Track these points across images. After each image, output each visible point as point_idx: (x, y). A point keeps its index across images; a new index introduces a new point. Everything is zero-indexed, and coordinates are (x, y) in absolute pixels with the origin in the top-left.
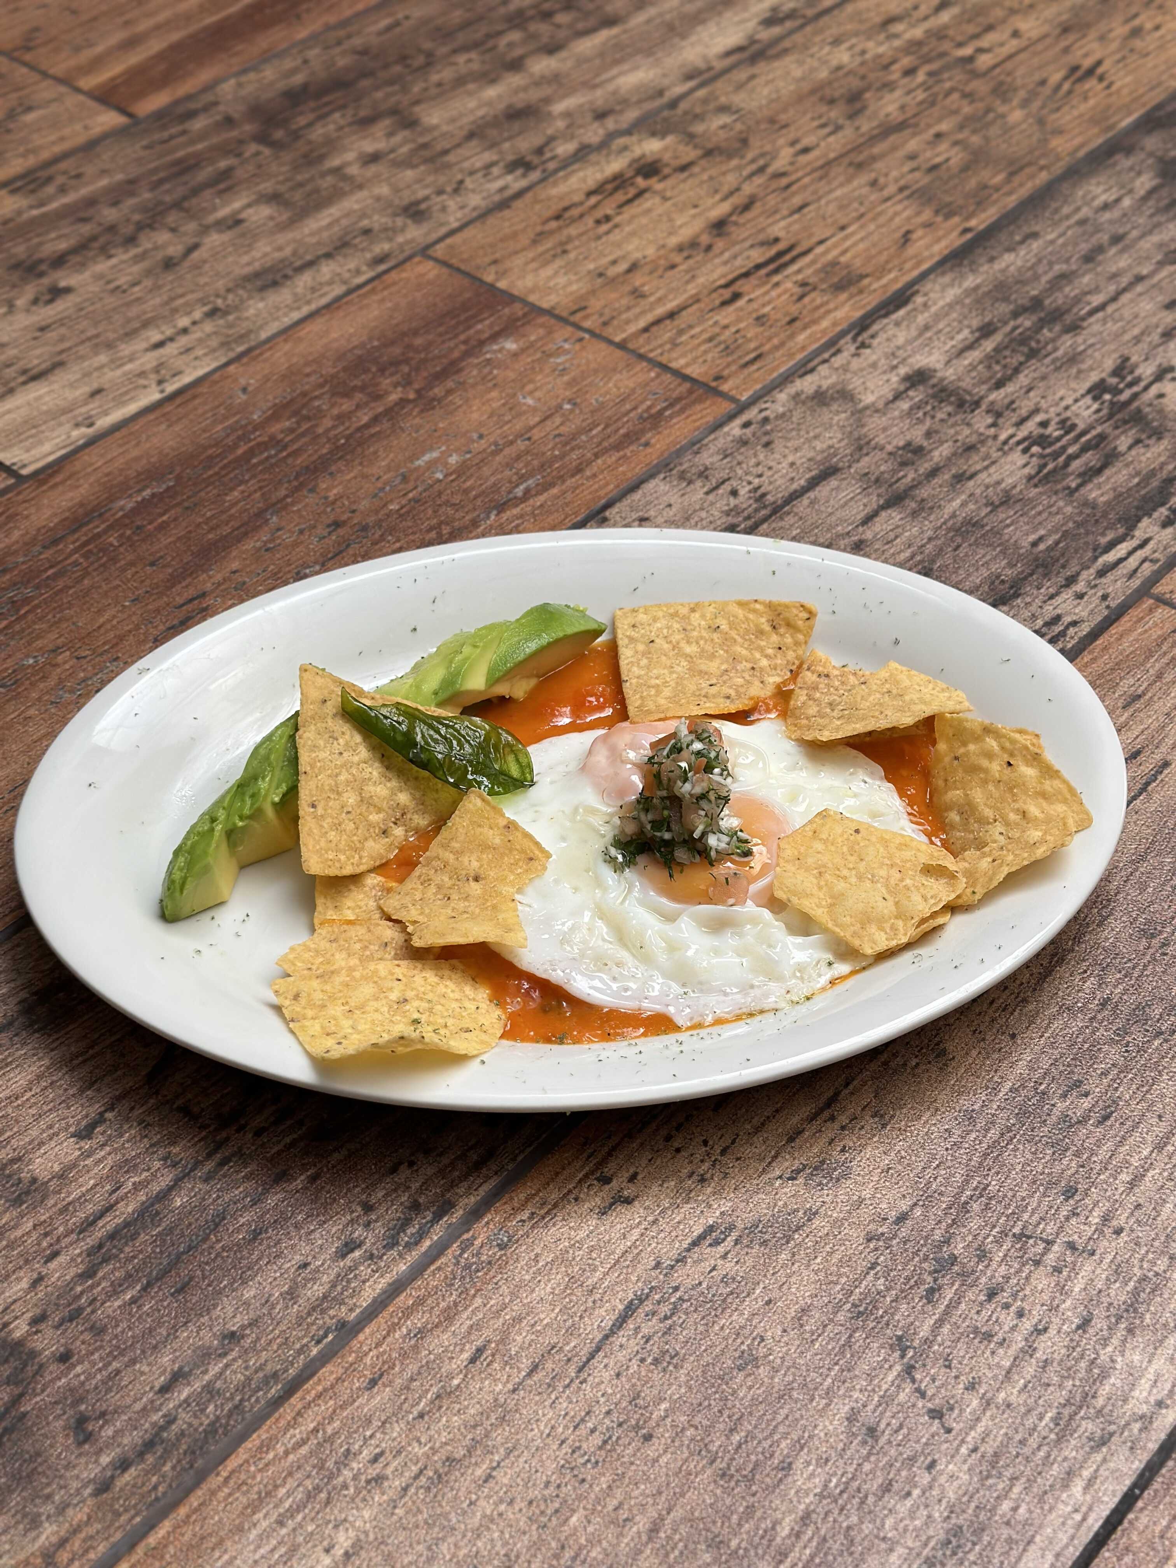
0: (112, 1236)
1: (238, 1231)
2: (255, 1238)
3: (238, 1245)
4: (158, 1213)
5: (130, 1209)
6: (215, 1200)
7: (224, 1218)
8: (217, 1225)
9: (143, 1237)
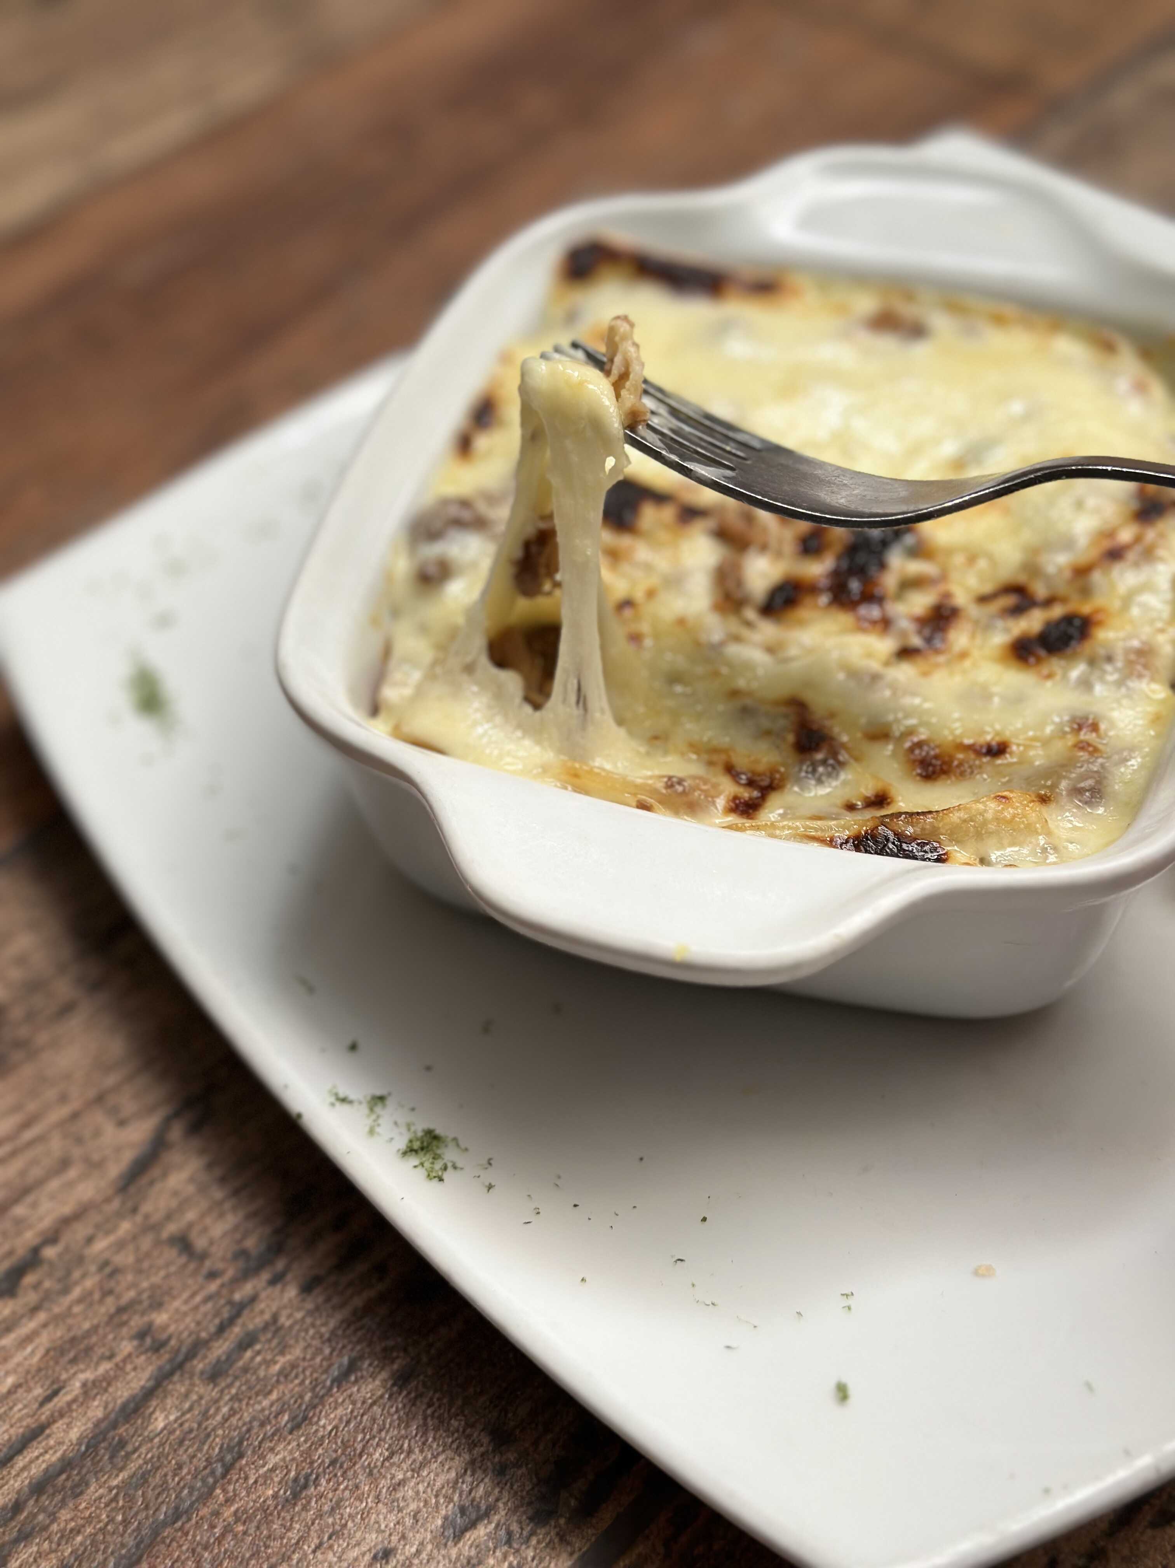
0: (39, 1488)
1: (266, 1478)
2: (296, 1496)
3: (264, 1509)
4: (122, 1444)
5: (74, 1434)
6: (226, 1419)
7: (241, 1456)
8: (227, 1469)
9: (94, 1491)
